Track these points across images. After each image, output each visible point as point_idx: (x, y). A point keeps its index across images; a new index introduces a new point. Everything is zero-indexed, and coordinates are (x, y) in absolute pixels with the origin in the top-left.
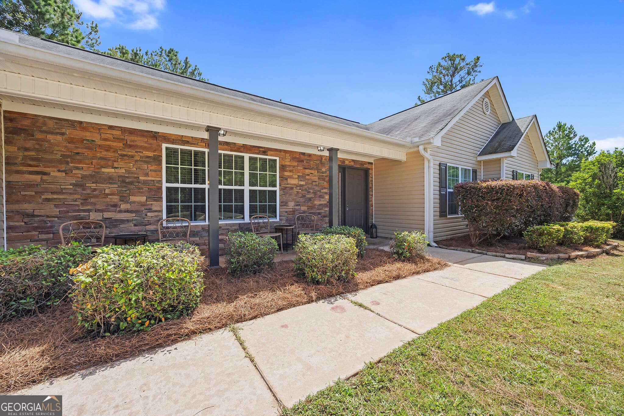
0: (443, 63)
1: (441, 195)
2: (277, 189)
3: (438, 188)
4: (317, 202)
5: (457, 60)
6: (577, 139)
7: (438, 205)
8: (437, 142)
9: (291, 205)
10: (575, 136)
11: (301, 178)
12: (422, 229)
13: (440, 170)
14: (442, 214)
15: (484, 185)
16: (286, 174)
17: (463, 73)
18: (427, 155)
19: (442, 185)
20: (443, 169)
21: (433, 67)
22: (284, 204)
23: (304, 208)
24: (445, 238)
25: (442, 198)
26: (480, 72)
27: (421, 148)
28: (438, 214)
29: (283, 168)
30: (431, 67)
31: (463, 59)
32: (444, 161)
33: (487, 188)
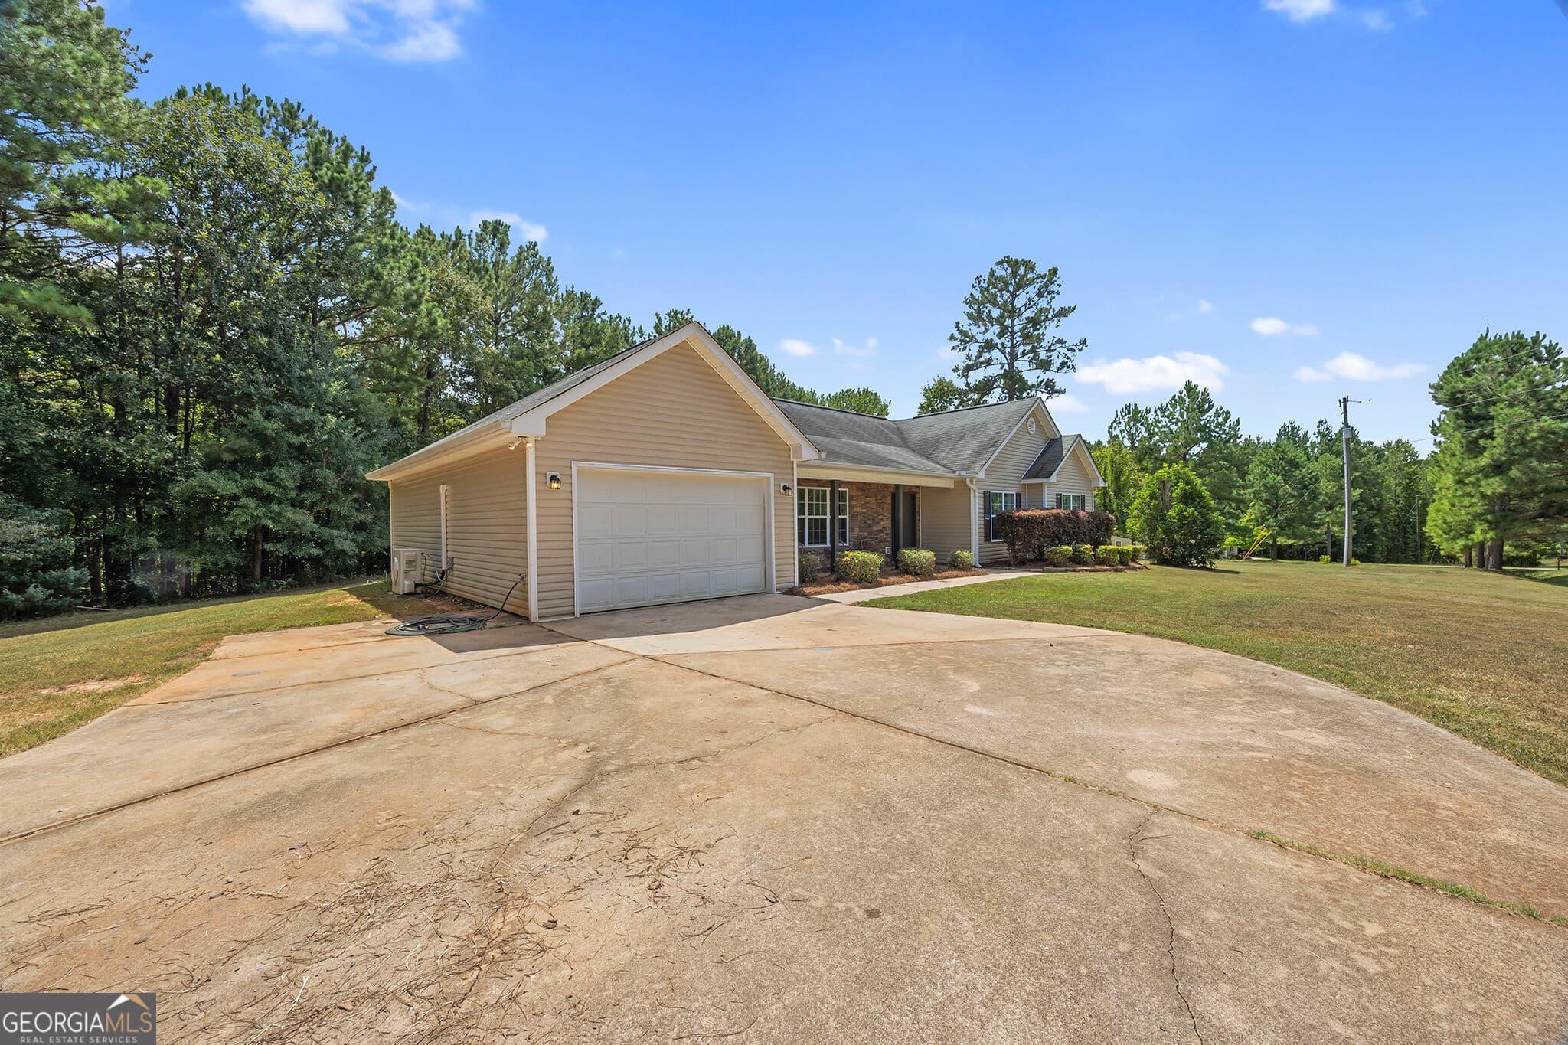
0: (1000, 272)
1: (985, 521)
2: (847, 517)
3: (982, 515)
4: (875, 528)
5: (1022, 269)
6: (1212, 413)
7: (983, 530)
8: (981, 475)
9: (857, 530)
10: (1211, 407)
11: (864, 506)
12: (969, 549)
13: (985, 497)
14: (987, 539)
15: (1017, 514)
16: (854, 503)
17: (1032, 290)
18: (974, 487)
19: (987, 511)
20: (988, 499)
21: (981, 279)
22: (852, 530)
23: (866, 534)
24: (989, 561)
25: (987, 524)
26: (1058, 293)
27: (968, 481)
28: (983, 538)
29: (851, 498)
30: (978, 278)
31: (1032, 269)
32: (987, 489)
33: (1018, 517)
